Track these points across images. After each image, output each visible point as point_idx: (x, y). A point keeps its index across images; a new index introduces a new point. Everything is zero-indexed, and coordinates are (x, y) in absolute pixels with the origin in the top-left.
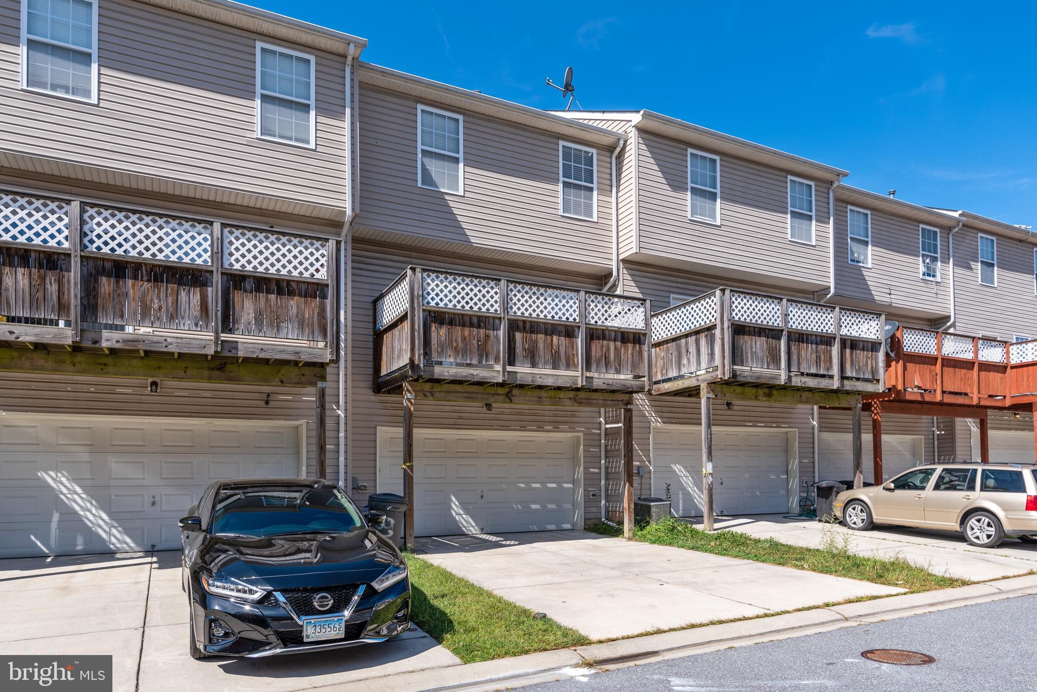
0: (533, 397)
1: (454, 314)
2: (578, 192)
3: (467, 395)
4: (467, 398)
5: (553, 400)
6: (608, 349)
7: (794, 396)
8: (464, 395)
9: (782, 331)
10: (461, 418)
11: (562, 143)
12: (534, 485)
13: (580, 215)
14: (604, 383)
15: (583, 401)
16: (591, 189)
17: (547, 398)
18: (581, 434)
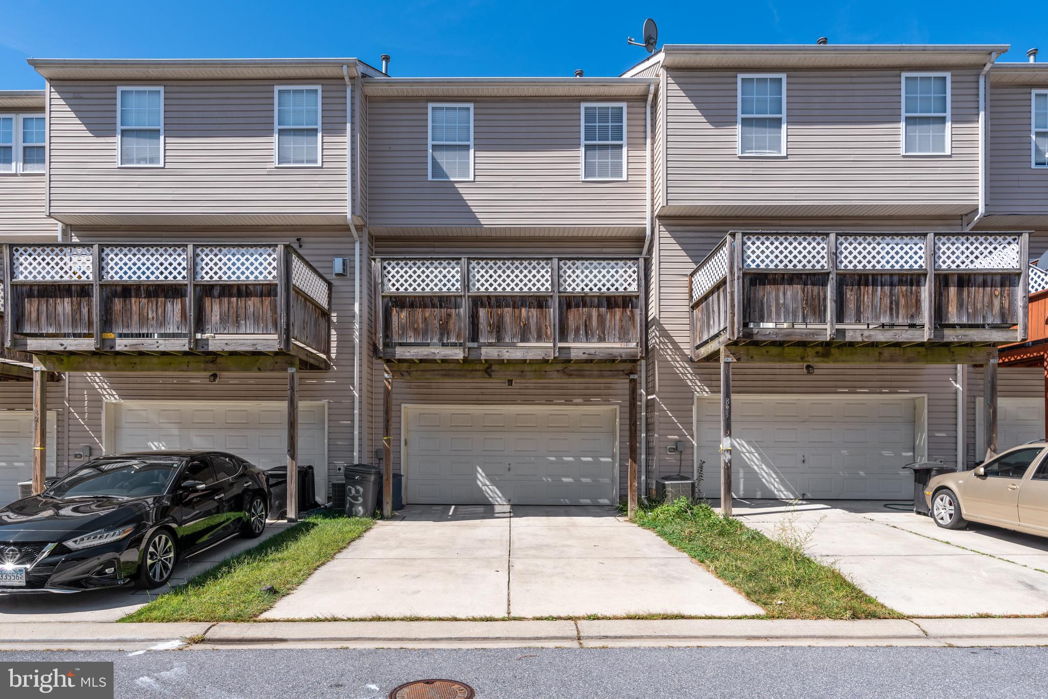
0: (515, 371)
1: (415, 297)
2: (604, 152)
3: (443, 372)
4: (444, 375)
5: (537, 373)
6: (590, 317)
7: (868, 355)
8: (441, 373)
9: (828, 274)
10: (483, 394)
11: (583, 105)
12: (565, 459)
13: (607, 176)
14: (584, 353)
15: (574, 373)
16: (621, 146)
17: (531, 371)
18: (617, 407)
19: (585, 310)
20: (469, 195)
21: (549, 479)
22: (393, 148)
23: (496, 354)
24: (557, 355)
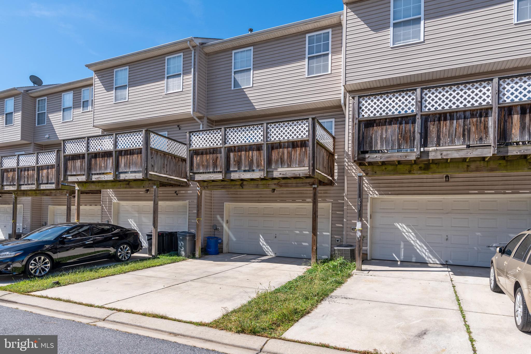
0: (254, 185)
2: (318, 59)
3: (222, 186)
4: (222, 188)
5: (265, 185)
6: (283, 153)
7: (458, 167)
8: (221, 186)
9: (415, 115)
13: (320, 73)
14: (280, 174)
15: (283, 185)
16: (328, 54)
17: (261, 185)
18: (331, 204)
19: (281, 150)
20: (250, 94)
21: (296, 244)
22: (218, 76)
23: (238, 176)
24: (265, 175)
